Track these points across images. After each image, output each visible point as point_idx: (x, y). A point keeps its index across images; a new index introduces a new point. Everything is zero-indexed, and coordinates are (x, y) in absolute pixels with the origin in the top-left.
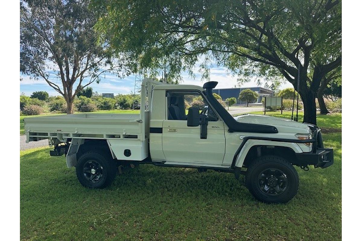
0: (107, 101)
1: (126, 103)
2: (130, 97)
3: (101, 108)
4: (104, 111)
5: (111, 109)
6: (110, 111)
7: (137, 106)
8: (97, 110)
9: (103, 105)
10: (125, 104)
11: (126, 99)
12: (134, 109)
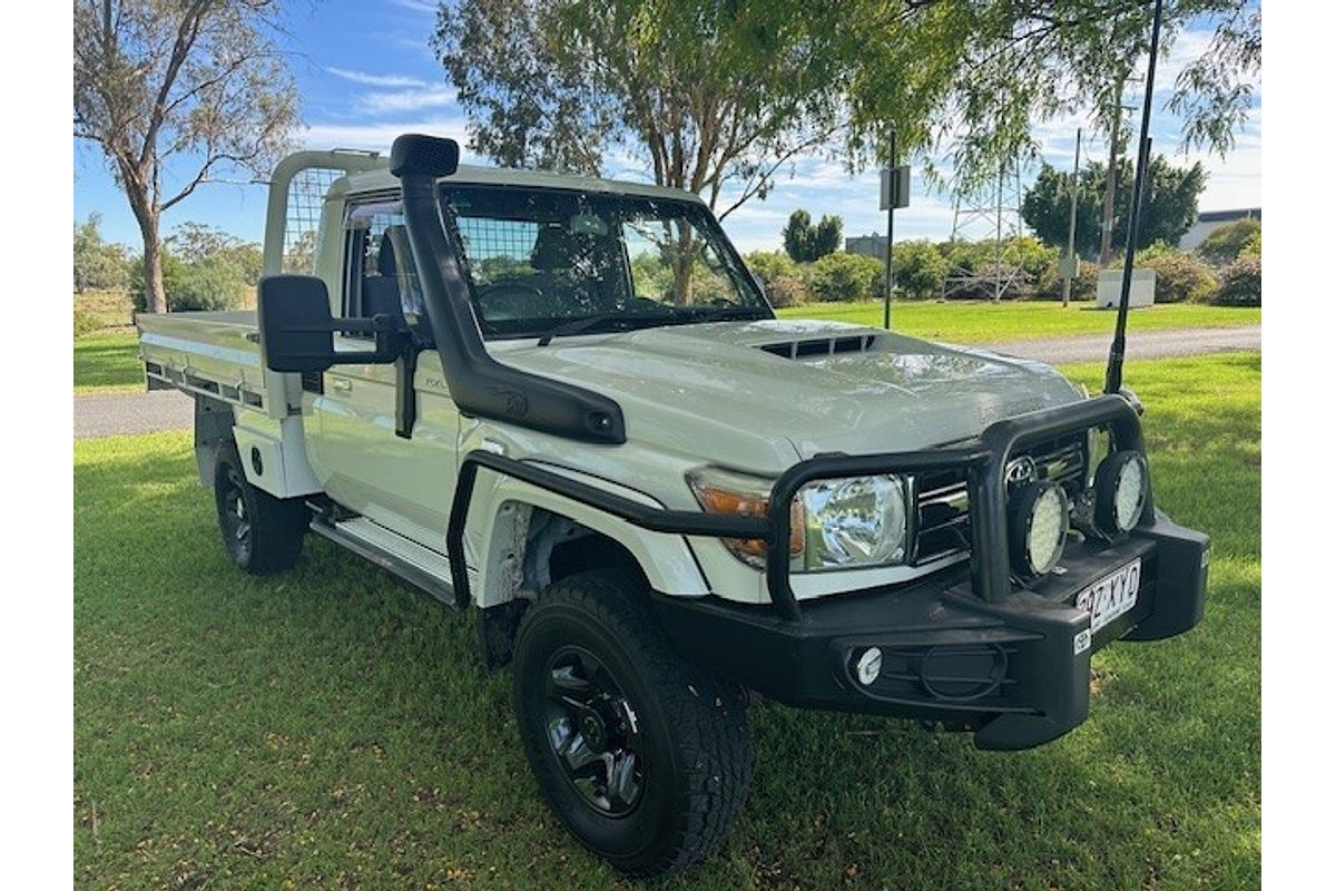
0: (845, 267)
1: (922, 271)
2: (943, 249)
3: (819, 295)
4: (831, 303)
5: (859, 299)
6: (854, 304)
7: (960, 283)
8: (805, 301)
9: (829, 280)
10: (914, 276)
11: (921, 257)
12: (950, 297)
